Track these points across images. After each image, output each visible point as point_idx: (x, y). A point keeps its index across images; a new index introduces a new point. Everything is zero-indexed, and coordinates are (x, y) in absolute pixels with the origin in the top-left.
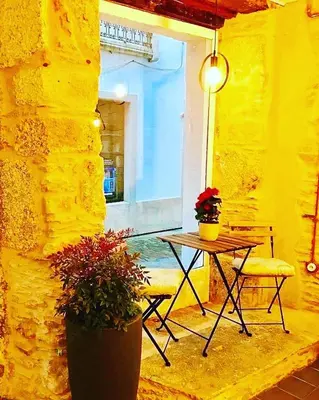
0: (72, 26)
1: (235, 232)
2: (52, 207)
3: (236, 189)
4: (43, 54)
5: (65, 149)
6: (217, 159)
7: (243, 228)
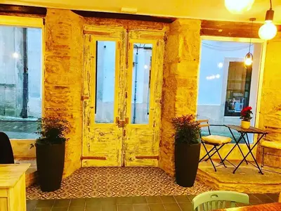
0: (190, 49)
1: (267, 129)
2: (177, 106)
3: (271, 110)
4: (178, 59)
5: (183, 88)
6: (263, 95)
7: (273, 128)
